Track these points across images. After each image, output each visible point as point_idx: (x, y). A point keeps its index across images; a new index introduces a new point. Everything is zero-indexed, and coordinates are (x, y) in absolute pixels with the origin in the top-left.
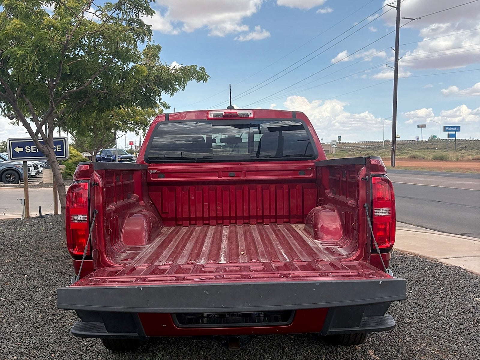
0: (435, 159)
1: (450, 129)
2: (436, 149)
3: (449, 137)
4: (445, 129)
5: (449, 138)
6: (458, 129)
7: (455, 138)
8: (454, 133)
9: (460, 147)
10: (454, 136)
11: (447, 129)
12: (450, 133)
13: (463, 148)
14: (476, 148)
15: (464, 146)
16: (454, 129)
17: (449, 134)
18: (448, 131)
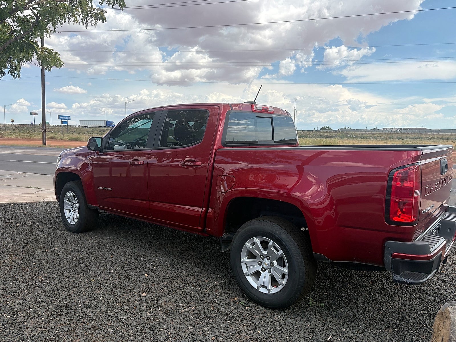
0: (71, 140)
1: (63, 118)
2: (52, 132)
3: (62, 123)
4: (59, 117)
5: (63, 125)
6: (69, 118)
7: (67, 125)
8: (66, 121)
9: (71, 131)
10: (66, 123)
11: (61, 117)
12: (63, 120)
13: (73, 132)
14: (82, 132)
15: (73, 131)
16: (66, 118)
17: (62, 122)
18: (62, 119)
